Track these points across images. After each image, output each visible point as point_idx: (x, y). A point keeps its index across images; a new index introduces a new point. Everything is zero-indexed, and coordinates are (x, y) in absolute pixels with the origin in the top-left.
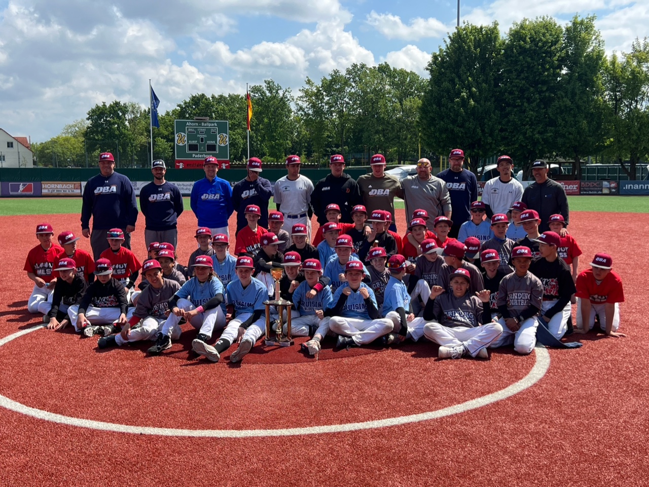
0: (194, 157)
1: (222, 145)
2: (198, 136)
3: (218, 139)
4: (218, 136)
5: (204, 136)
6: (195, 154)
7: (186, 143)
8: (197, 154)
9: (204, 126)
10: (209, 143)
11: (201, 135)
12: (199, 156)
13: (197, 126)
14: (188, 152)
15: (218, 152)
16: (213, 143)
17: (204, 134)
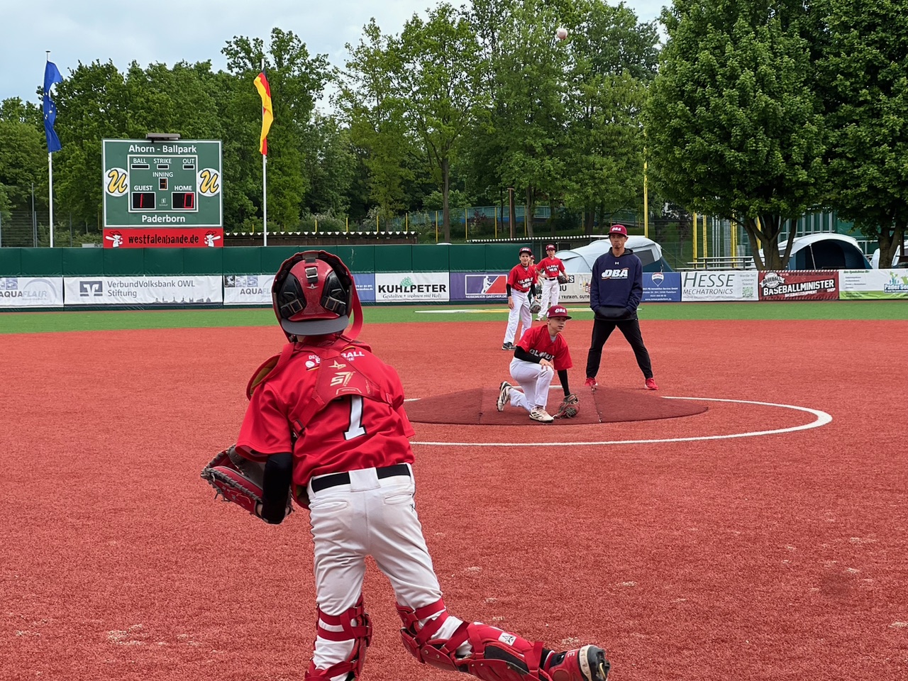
0: (146, 222)
1: (208, 194)
2: (155, 174)
3: (199, 180)
4: (198, 175)
5: (167, 175)
6: (148, 214)
8: (152, 215)
9: (168, 153)
10: (179, 191)
11: (161, 171)
12: (156, 219)
13: (152, 153)
14: (131, 210)
15: (197, 211)
16: (187, 191)
17: (167, 171)
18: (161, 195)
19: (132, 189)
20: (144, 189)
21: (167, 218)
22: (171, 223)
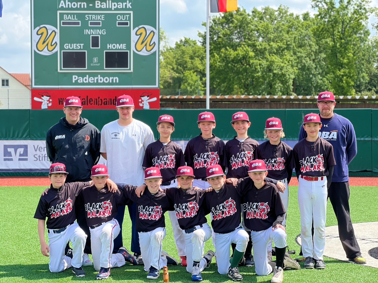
0: (76, 83)
1: (144, 53)
2: (87, 32)
3: (134, 38)
4: (133, 32)
5: (99, 33)
6: (79, 75)
7: (58, 49)
8: (83, 75)
9: (101, 9)
10: (112, 49)
11: (93, 28)
12: (88, 79)
13: (84, 9)
14: (61, 69)
15: (132, 70)
16: (121, 49)
17: (99, 28)
18: (93, 54)
19: (62, 48)
20: (76, 47)
21: (99, 78)
22: (104, 84)
